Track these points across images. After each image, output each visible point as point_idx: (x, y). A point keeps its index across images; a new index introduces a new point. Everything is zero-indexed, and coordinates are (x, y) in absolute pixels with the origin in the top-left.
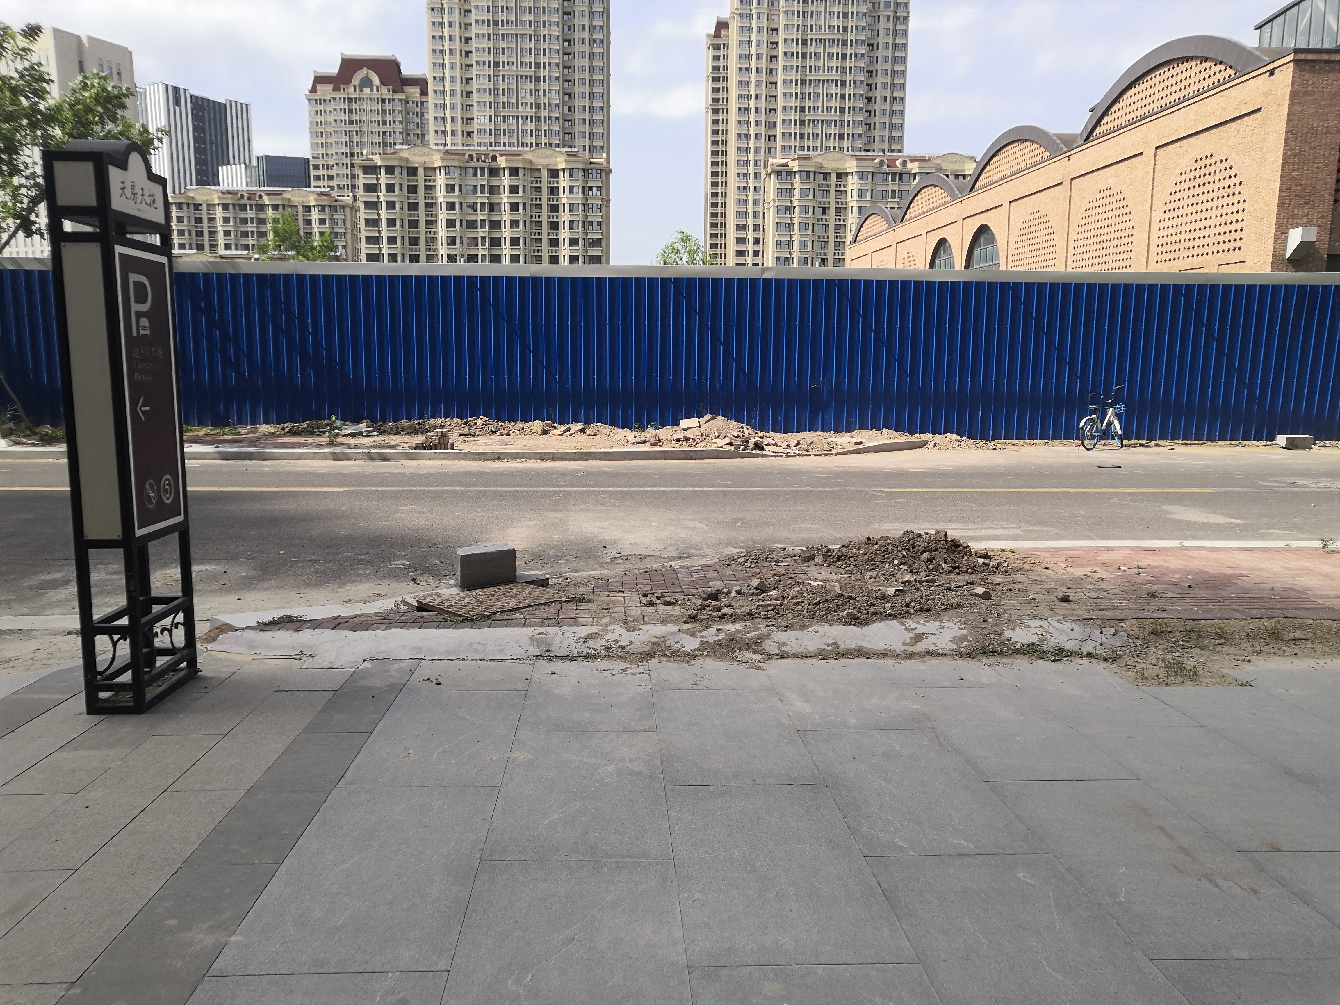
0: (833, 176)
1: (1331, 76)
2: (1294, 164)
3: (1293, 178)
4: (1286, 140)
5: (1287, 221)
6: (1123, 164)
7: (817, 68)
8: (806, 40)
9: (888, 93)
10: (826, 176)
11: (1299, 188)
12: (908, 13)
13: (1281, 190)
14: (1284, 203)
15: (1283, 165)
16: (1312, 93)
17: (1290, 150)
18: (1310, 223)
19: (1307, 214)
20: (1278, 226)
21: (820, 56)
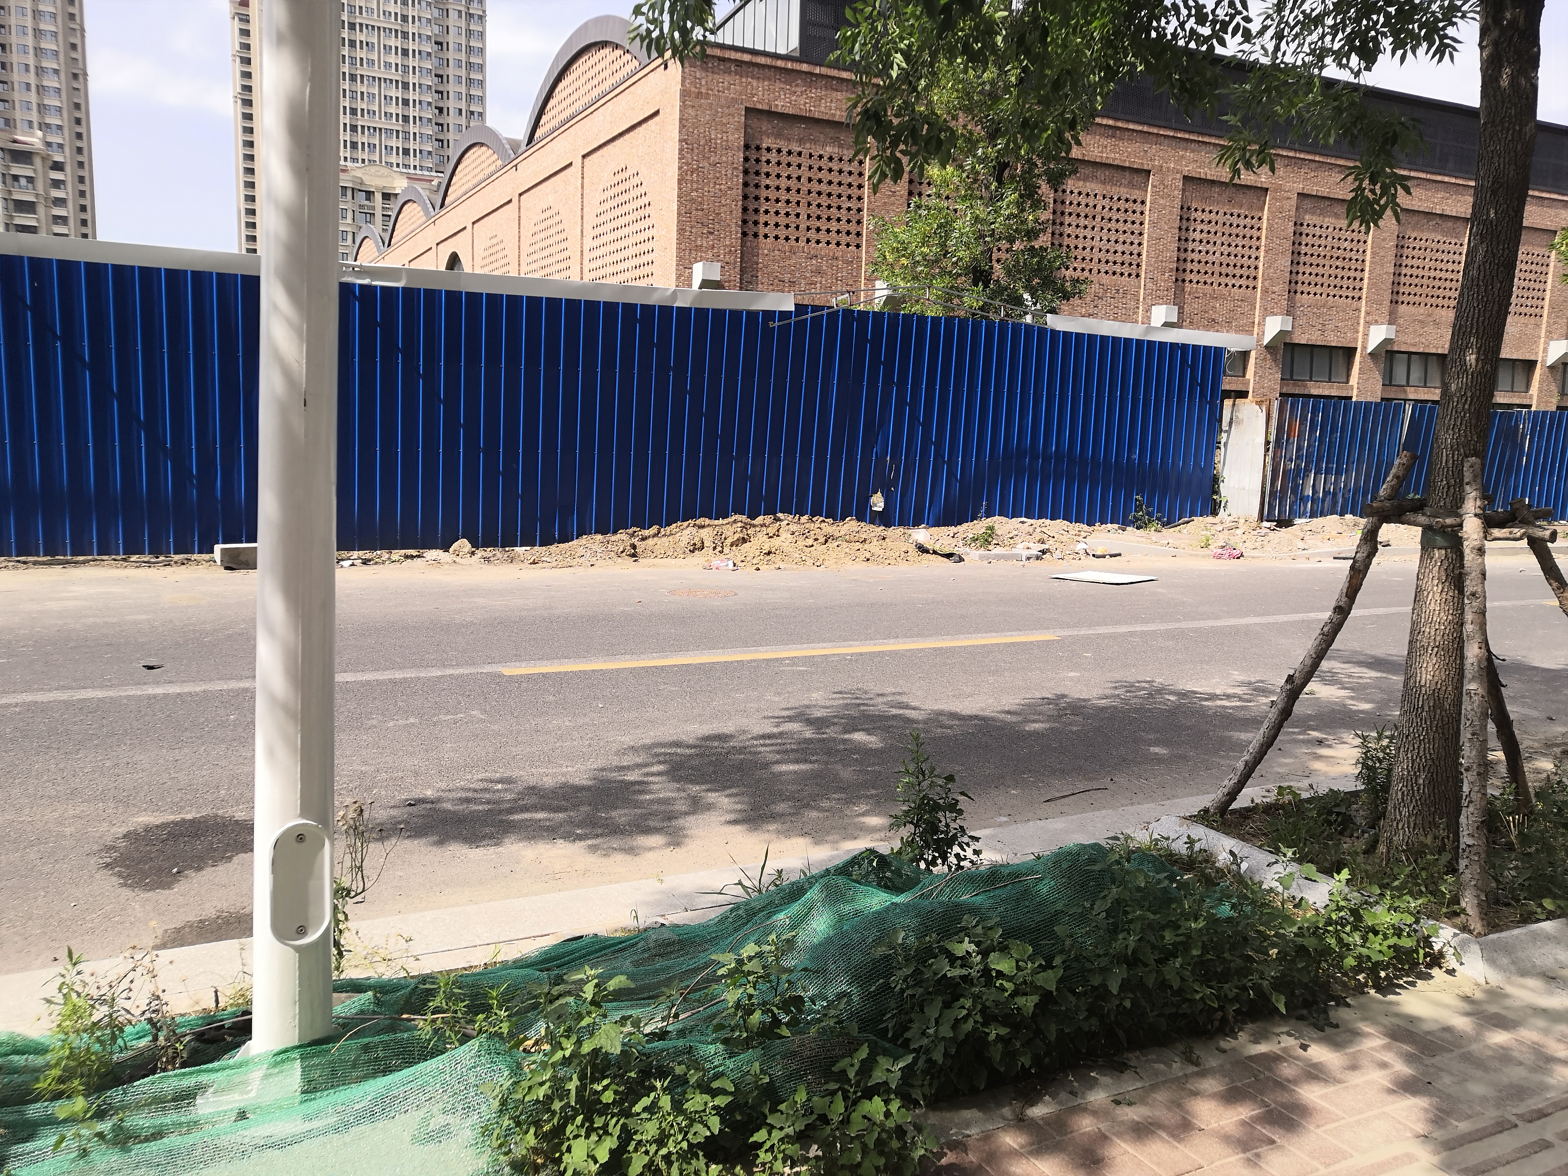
0: (378, 197)
1: (727, 78)
2: (692, 182)
3: (693, 200)
4: (681, 150)
5: (690, 253)
6: (558, 176)
7: (371, 63)
8: (354, 24)
9: (463, 105)
10: (369, 195)
11: (700, 213)
12: (484, 12)
13: (679, 214)
14: (684, 230)
15: (680, 182)
16: (707, 96)
17: (688, 164)
18: (716, 257)
19: (713, 247)
20: (680, 258)
21: (373, 47)
